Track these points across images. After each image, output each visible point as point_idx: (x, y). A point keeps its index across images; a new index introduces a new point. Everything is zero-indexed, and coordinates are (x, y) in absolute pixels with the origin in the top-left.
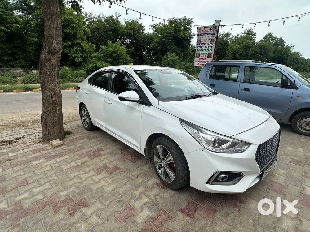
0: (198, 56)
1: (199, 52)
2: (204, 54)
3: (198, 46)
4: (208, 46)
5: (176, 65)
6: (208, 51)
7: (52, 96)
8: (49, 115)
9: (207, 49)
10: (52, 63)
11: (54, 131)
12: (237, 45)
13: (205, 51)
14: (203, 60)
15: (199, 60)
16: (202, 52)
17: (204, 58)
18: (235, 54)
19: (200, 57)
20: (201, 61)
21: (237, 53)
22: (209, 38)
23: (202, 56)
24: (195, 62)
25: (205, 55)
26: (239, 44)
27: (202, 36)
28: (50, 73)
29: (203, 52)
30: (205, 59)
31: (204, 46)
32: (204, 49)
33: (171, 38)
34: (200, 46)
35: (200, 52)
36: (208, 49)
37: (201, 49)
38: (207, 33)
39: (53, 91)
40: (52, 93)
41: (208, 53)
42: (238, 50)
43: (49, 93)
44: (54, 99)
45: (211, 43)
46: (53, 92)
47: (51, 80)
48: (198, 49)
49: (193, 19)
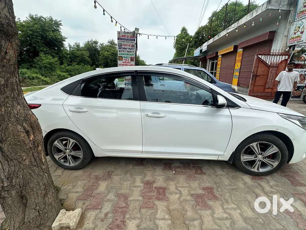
0: (121, 59)
1: (121, 55)
2: (126, 58)
3: (120, 50)
4: (129, 50)
5: (55, 68)
6: (131, 55)
7: (27, 132)
8: (32, 174)
9: (128, 53)
10: (8, 57)
11: (50, 200)
12: (106, 52)
13: (128, 55)
14: (126, 63)
15: (122, 63)
16: (124, 56)
17: (127, 61)
18: (106, 59)
19: (123, 61)
20: (124, 64)
21: (108, 58)
22: (130, 43)
23: (125, 60)
24: (118, 65)
25: (128, 59)
26: (108, 51)
27: (122, 41)
28: (7, 81)
29: (126, 56)
30: (129, 62)
31: (126, 50)
32: (126, 53)
33: (38, 38)
34: (122, 50)
35: (123, 56)
36: (130, 53)
37: (123, 53)
38: (127, 38)
39: (25, 120)
40: (25, 124)
41: (131, 57)
42: (109, 56)
43: (19, 127)
44: (32, 137)
45: (132, 48)
46: (27, 123)
47: (13, 98)
48: (120, 53)
49: (60, 21)
